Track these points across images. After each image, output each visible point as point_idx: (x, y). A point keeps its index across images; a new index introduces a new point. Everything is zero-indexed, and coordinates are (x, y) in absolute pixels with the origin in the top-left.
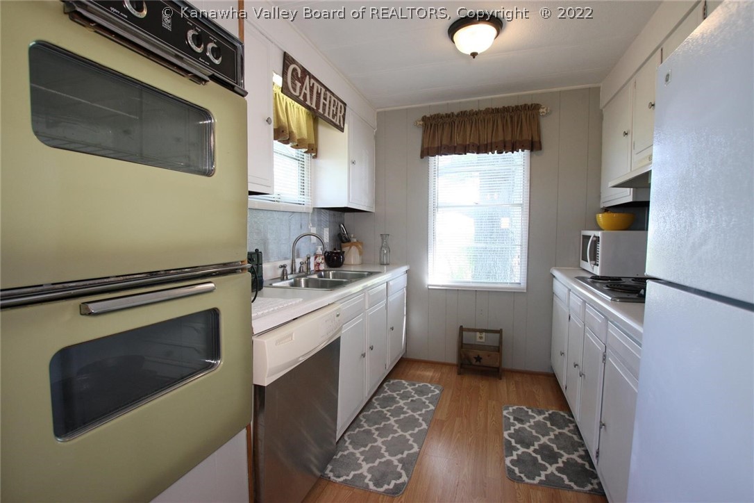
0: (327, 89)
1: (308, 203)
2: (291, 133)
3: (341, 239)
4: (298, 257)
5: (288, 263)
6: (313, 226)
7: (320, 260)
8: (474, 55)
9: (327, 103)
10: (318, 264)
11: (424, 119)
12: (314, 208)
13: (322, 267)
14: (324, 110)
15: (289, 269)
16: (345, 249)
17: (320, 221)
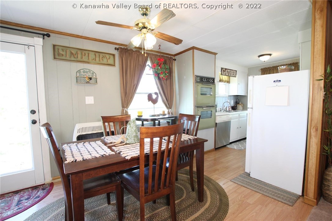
0: (231, 70)
1: (227, 95)
2: (223, 80)
3: (237, 103)
4: (224, 107)
5: (222, 108)
6: (228, 100)
7: (230, 108)
8: (264, 61)
9: (231, 73)
10: (229, 109)
11: (262, 69)
12: (229, 96)
13: (230, 109)
14: (230, 74)
15: (222, 110)
16: (238, 106)
17: (230, 99)
